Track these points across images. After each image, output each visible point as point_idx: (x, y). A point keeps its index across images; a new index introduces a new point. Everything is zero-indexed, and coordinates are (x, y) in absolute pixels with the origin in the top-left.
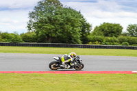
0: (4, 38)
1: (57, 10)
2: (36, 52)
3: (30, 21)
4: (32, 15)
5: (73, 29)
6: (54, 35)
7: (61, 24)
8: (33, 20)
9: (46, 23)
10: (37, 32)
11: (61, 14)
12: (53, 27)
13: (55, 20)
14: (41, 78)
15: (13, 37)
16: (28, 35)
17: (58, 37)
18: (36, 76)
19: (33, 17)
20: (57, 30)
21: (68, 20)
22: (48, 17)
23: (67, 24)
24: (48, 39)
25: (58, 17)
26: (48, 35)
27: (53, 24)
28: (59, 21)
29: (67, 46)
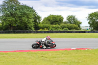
1: (17, 7)
5: (28, 20)
6: (14, 25)
7: (19, 17)
9: (9, 16)
11: (19, 10)
12: (14, 19)
13: (15, 14)
14: (6, 56)
17: (18, 26)
18: (2, 54)
20: (16, 21)
21: (25, 14)
22: (10, 12)
23: (24, 16)
24: (10, 28)
25: (18, 12)
26: (10, 25)
27: (14, 17)
28: (18, 14)
29: (24, 33)
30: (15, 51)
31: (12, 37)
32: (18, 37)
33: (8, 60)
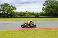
0: (33, 15)
1: (54, 2)
2: (47, 20)
6: (53, 13)
7: (56, 8)
8: (44, 7)
9: (50, 8)
10: (46, 12)
11: (56, 4)
12: (53, 9)
13: (54, 6)
15: (36, 14)
16: (43, 13)
18: (48, 30)
22: (51, 5)
24: (51, 15)
27: (53, 8)
30: (55, 28)
31: (53, 20)
32: (56, 20)
33: (52, 33)
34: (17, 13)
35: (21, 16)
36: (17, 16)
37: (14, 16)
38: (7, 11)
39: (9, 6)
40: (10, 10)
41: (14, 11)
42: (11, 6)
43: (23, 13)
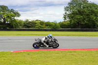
0: (47, 25)
1: (85, 4)
2: (70, 35)
3: (65, 13)
4: (66, 9)
5: (96, 18)
6: (82, 23)
7: (87, 15)
8: (68, 12)
9: (77, 14)
10: (71, 21)
11: (87, 8)
12: (82, 17)
14: (75, 54)
15: (53, 24)
16: (64, 23)
17: (86, 24)
18: (71, 52)
19: (67, 10)
20: (84, 19)
21: (93, 12)
22: (78, 10)
23: (92, 14)
24: (78, 26)
25: (85, 10)
26: (78, 23)
27: (82, 15)
28: (86, 12)
29: (92, 31)
30: (84, 49)
31: (80, 35)
32: (86, 36)
34: (20, 22)
35: (28, 27)
36: (21, 28)
37: (15, 27)
38: (4, 19)
39: (8, 10)
40: (8, 17)
41: (16, 18)
42: (12, 10)
43: (30, 22)
